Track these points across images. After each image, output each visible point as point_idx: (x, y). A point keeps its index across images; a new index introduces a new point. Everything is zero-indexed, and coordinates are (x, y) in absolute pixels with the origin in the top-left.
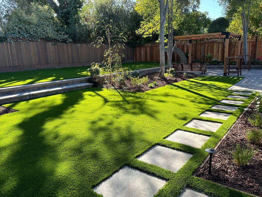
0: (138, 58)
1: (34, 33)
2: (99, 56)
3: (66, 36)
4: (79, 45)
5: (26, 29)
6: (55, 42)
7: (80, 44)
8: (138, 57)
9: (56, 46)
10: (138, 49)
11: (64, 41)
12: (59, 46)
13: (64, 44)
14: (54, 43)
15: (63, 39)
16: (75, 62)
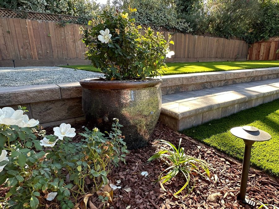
0: (255, 56)
1: (155, 19)
2: (214, 51)
3: (186, 25)
4: (196, 36)
5: (146, 14)
6: (174, 31)
7: (198, 36)
8: (255, 54)
9: (174, 36)
10: (256, 45)
11: (184, 31)
12: (177, 36)
13: (183, 35)
14: (173, 33)
15: (183, 29)
16: (190, 57)
